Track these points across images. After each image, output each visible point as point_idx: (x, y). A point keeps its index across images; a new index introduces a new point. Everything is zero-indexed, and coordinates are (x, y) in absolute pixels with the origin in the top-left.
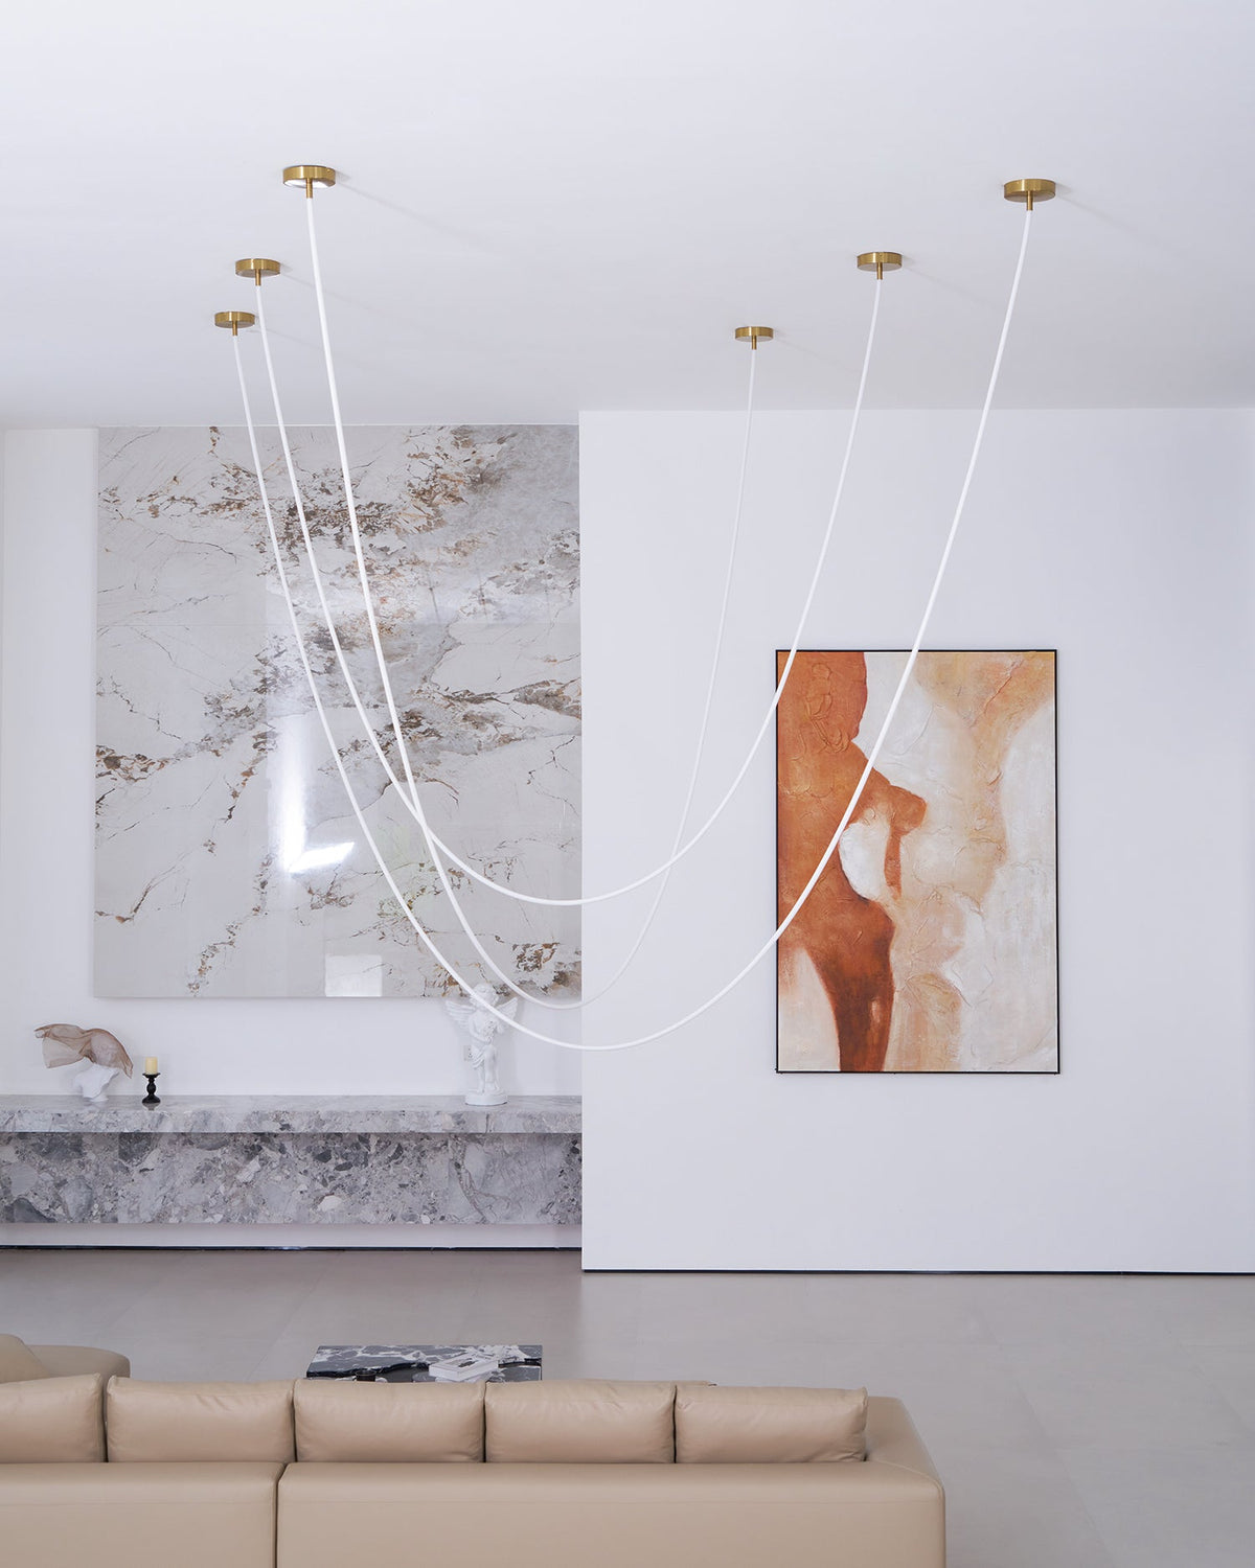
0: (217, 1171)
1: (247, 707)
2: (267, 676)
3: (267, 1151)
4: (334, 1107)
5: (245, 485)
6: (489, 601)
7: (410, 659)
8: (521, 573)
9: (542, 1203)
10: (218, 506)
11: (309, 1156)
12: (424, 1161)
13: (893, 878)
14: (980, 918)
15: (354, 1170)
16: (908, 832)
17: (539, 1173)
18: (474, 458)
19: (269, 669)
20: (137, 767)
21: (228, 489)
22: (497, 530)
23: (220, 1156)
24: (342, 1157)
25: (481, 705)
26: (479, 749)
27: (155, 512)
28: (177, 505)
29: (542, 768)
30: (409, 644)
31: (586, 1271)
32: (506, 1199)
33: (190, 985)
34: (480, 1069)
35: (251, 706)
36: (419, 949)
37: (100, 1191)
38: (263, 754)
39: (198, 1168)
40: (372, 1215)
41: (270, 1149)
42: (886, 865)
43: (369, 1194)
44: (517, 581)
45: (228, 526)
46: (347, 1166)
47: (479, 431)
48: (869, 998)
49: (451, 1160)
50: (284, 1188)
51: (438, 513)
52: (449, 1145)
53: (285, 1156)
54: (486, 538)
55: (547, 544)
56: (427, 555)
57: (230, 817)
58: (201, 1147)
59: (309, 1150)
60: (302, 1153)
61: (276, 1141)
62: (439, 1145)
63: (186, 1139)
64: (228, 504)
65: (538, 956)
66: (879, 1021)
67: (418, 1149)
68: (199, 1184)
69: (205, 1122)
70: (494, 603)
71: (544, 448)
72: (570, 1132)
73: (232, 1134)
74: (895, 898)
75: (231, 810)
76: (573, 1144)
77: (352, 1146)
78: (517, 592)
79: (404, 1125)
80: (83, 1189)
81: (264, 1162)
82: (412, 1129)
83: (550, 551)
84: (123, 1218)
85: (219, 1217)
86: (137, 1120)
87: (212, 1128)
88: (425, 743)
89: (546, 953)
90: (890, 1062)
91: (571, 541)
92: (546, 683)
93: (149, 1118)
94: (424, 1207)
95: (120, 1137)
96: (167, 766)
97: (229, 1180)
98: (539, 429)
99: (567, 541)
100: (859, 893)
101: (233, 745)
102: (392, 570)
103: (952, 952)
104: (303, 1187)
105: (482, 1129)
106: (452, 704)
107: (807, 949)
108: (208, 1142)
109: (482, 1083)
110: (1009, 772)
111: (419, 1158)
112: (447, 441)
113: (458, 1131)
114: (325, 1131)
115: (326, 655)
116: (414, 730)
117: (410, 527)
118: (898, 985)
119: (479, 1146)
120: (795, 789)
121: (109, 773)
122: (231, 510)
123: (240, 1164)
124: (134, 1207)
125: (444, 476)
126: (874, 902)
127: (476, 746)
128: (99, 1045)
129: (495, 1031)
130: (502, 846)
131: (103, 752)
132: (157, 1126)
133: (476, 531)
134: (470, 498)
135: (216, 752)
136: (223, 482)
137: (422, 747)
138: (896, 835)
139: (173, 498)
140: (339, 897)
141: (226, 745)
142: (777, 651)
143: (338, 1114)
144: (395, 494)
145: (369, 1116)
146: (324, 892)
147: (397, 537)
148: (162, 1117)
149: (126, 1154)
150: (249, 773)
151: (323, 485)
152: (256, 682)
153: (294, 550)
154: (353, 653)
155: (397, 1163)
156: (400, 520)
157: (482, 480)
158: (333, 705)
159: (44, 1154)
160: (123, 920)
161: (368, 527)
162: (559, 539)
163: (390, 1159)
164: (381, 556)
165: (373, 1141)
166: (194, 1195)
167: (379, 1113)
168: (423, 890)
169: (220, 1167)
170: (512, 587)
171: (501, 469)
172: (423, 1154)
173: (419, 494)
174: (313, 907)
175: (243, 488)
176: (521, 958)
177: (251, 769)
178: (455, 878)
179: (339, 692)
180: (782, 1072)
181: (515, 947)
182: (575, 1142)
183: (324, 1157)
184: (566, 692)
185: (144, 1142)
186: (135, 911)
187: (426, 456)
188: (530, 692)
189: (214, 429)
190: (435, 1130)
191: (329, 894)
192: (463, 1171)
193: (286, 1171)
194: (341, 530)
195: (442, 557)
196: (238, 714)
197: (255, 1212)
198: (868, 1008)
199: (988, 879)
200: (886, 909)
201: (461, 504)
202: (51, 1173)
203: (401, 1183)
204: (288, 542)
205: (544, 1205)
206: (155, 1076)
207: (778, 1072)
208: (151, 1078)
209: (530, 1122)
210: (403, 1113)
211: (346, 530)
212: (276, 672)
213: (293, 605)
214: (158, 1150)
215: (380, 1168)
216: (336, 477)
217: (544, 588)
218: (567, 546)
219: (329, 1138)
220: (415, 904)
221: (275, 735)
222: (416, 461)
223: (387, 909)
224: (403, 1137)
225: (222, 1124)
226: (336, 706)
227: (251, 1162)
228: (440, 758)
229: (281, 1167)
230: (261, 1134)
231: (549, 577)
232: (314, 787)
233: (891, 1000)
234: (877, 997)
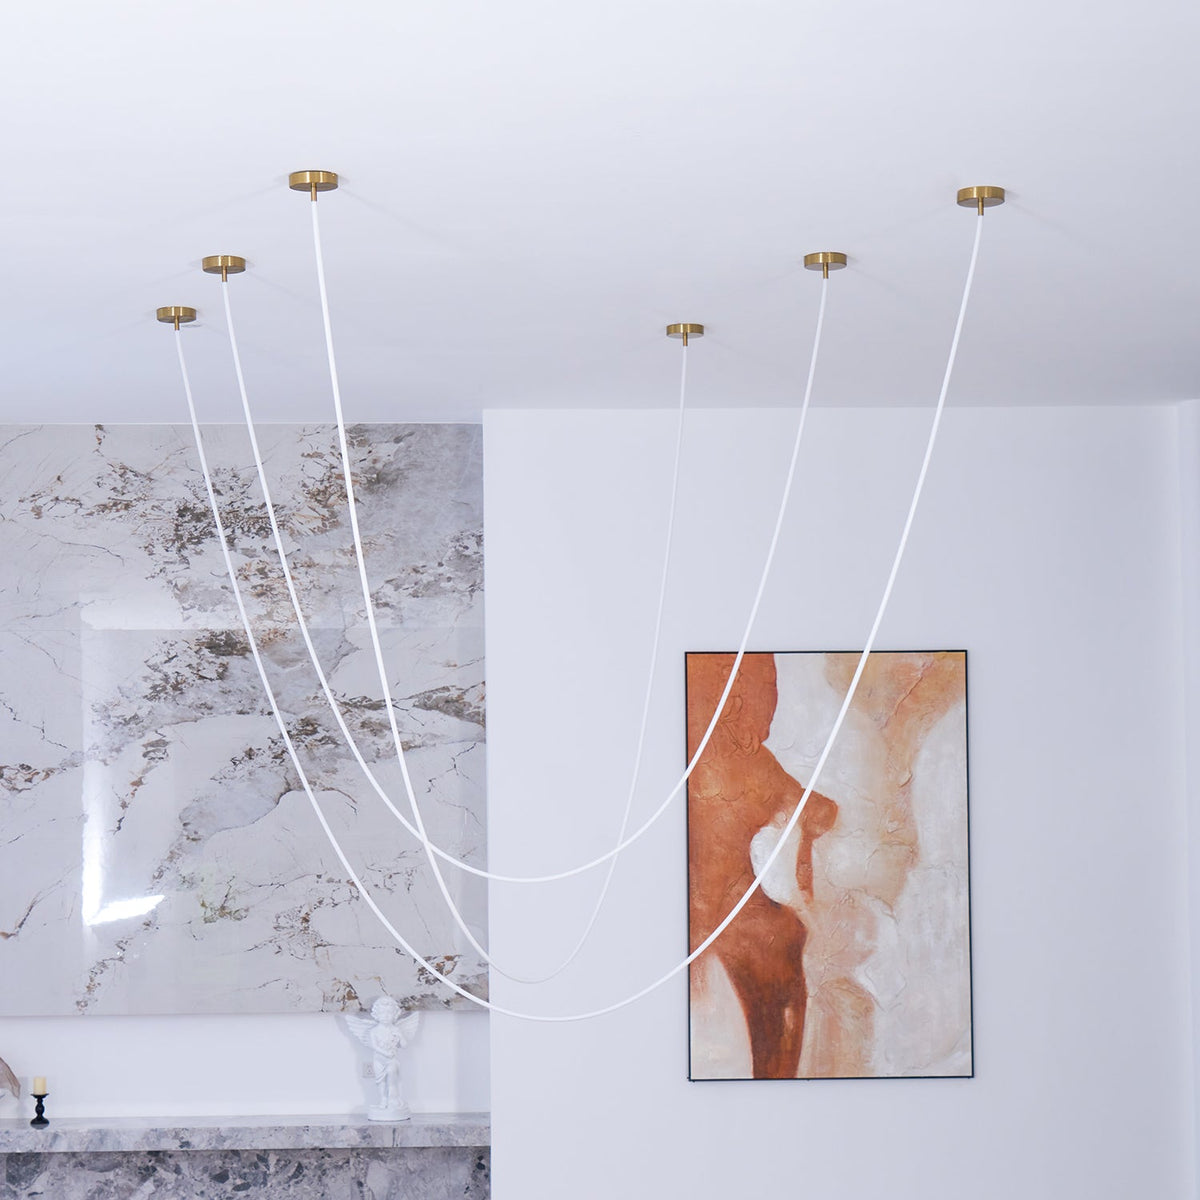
0: (110, 1194)
1: (136, 715)
2: (157, 683)
3: (161, 1172)
4: (235, 1125)
5: (132, 485)
6: (386, 605)
7: (306, 665)
8: (419, 576)
10: (104, 508)
11: (206, 1177)
12: (326, 1180)
13: (806, 883)
14: (892, 922)
15: (252, 1191)
16: (819, 836)
17: (444, 1190)
18: (371, 457)
19: (160, 675)
20: (22, 775)
21: (114, 489)
22: (395, 532)
23: (112, 1178)
24: (240, 1177)
25: (380, 711)
26: (378, 757)
27: (38, 513)
28: (62, 506)
29: (442, 776)
30: (305, 650)
33: (78, 1003)
34: (383, 1084)
35: (140, 713)
36: (317, 963)
38: (153, 763)
39: (89, 1191)
41: (165, 1170)
42: (798, 870)
44: (416, 584)
45: (114, 526)
46: (245, 1187)
47: (375, 430)
48: (782, 1005)
49: (353, 1178)
51: (333, 515)
52: (351, 1163)
53: (180, 1177)
54: (382, 540)
55: (446, 545)
56: (320, 557)
57: (119, 828)
58: (93, 1169)
59: (205, 1170)
60: (198, 1173)
61: (171, 1162)
62: (340, 1163)
63: (77, 1160)
64: (115, 505)
65: (440, 968)
66: (792, 1027)
67: (320, 1166)
69: (102, 1141)
70: (392, 607)
71: (442, 447)
72: (479, 1145)
73: (125, 1154)
74: (807, 902)
75: (120, 821)
76: (480, 1159)
77: (250, 1165)
78: (415, 595)
79: (308, 1141)
81: (159, 1183)
82: (314, 1144)
83: (449, 553)
87: (109, 1147)
88: (322, 751)
89: (449, 965)
90: (803, 1068)
91: (471, 543)
92: (446, 689)
93: (42, 1137)
95: (8, 1160)
96: (52, 776)
98: (437, 428)
99: (466, 543)
100: (771, 897)
101: (122, 754)
103: (864, 956)
105: (388, 1144)
106: (349, 711)
107: (719, 955)
108: (101, 1163)
109: (384, 1098)
110: (921, 773)
111: (320, 1177)
113: (364, 1145)
114: (226, 1148)
115: (218, 661)
116: (311, 738)
117: (304, 529)
119: (382, 1163)
120: (705, 793)
122: (118, 511)
123: (134, 1186)
125: (339, 476)
126: (786, 907)
127: (374, 754)
129: (399, 1045)
130: (402, 855)
132: (51, 1146)
133: (373, 533)
134: (366, 499)
135: (104, 761)
136: (109, 483)
137: (318, 755)
138: (808, 838)
139: (57, 499)
140: (234, 910)
141: (114, 754)
142: (686, 653)
143: (239, 1130)
144: (288, 495)
145: (272, 1132)
146: (218, 905)
147: (291, 539)
148: (56, 1136)
149: (14, 1177)
150: (138, 783)
151: (214, 485)
152: (146, 689)
153: (185, 553)
154: (246, 658)
155: (297, 1183)
156: (294, 521)
157: (378, 480)
158: (226, 713)
160: (7, 936)
161: (261, 528)
162: (458, 541)
163: (290, 1178)
164: (274, 559)
165: (272, 1159)
167: (281, 1128)
168: (320, 902)
169: (112, 1190)
170: (411, 591)
171: (398, 469)
172: (324, 1172)
173: (314, 495)
174: (206, 921)
175: (130, 488)
176: (422, 971)
177: (141, 778)
179: (232, 699)
180: (694, 1081)
181: (415, 959)
182: (481, 1158)
183: (222, 1178)
184: (467, 698)
185: (32, 1165)
186: (20, 926)
187: (320, 456)
188: (429, 698)
189: (99, 427)
190: (339, 1145)
191: (223, 908)
192: (365, 1189)
193: (182, 1193)
194: (233, 532)
195: (337, 560)
196: (127, 722)
198: (781, 1014)
199: (900, 884)
200: (798, 913)
204: (177, 544)
206: (44, 1096)
207: (690, 1080)
208: (40, 1098)
209: (437, 1135)
210: (307, 1129)
211: (238, 532)
212: (166, 678)
213: (184, 609)
214: (47, 1173)
215: (279, 1188)
216: (227, 477)
217: (444, 591)
218: (467, 548)
219: (226, 1157)
220: (312, 917)
221: (166, 744)
222: (310, 461)
223: (283, 922)
224: (303, 1153)
225: (119, 1142)
226: (230, 712)
227: (145, 1184)
228: (337, 766)
229: (177, 1188)
230: (154, 1154)
231: (449, 579)
232: (207, 797)
233: (804, 1004)
234: (790, 1003)
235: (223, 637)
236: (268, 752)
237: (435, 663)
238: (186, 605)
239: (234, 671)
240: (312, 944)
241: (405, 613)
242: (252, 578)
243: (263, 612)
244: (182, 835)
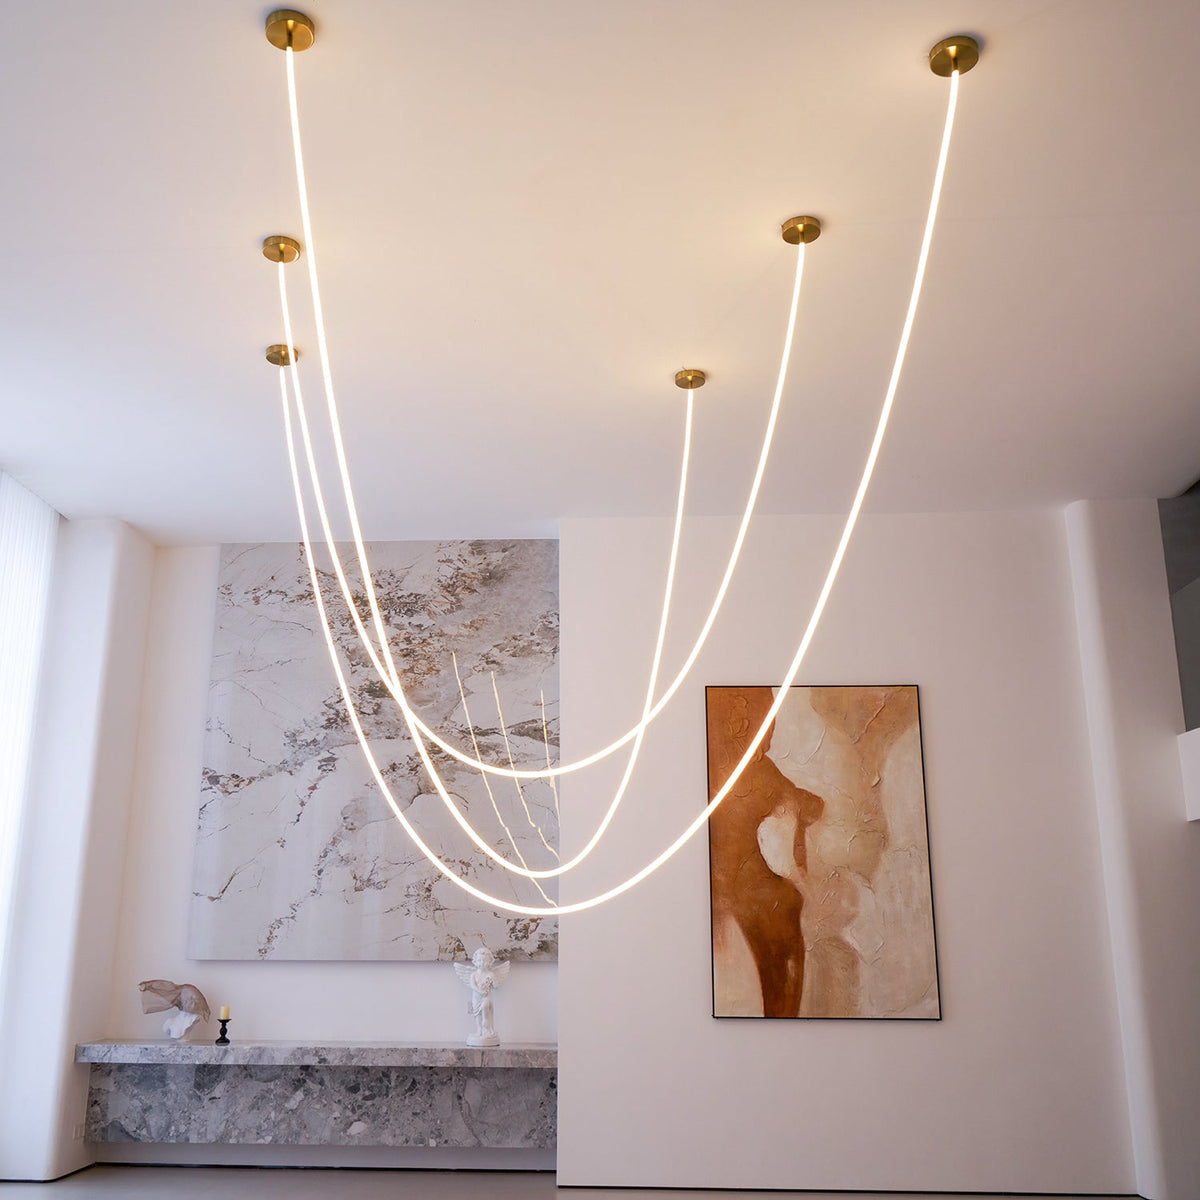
0: (270, 1100)
1: (315, 739)
2: (331, 717)
3: (309, 1084)
4: (361, 1046)
5: (322, 581)
6: (494, 662)
7: (436, 704)
8: (517, 642)
9: (526, 1129)
10: (302, 597)
11: (342, 1087)
12: (433, 1093)
13: (801, 859)
14: (871, 892)
15: (377, 1100)
16: (810, 824)
17: (524, 1105)
18: (486, 562)
19: (333, 711)
20: (234, 781)
21: (309, 585)
22: (501, 612)
23: (272, 1087)
24: (369, 1089)
25: (487, 737)
27: (257, 600)
28: (273, 596)
29: (531, 784)
30: (435, 693)
31: (560, 1187)
32: (497, 1125)
33: (260, 951)
34: (479, 1017)
35: (318, 738)
36: (435, 923)
37: (177, 1115)
38: (325, 773)
39: (255, 1097)
40: (390, 1138)
41: (313, 1082)
42: (795, 850)
43: (388, 1120)
44: (515, 647)
45: (308, 610)
46: (372, 1097)
47: (489, 544)
48: (785, 957)
49: (454, 1093)
50: (322, 1115)
51: (458, 600)
52: (453, 1078)
53: (323, 1088)
54: (493, 618)
55: (537, 621)
56: (449, 630)
57: (297, 821)
58: (259, 1080)
59: (342, 1083)
60: (337, 1085)
61: (317, 1075)
62: (445, 1080)
63: (246, 1071)
64: (309, 595)
65: (526, 928)
66: (794, 976)
67: (429, 1082)
68: (255, 1111)
69: (260, 1056)
70: (498, 663)
71: (535, 555)
72: (549, 1067)
73: (281, 1068)
74: (803, 876)
75: (299, 815)
76: (548, 1079)
77: (377, 1080)
78: (514, 655)
79: (417, 1060)
80: (164, 1114)
82: (423, 1063)
83: (538, 627)
84: (194, 1139)
85: (269, 1139)
86: (208, 1054)
87: (265, 1062)
88: (444, 766)
89: (533, 926)
90: (804, 1010)
91: (553, 619)
92: (535, 721)
93: (216, 1052)
94: (432, 1132)
95: (196, 1071)
96: (253, 783)
97: (278, 1108)
98: (532, 542)
99: (551, 619)
100: (775, 872)
101: (303, 767)
102: (424, 640)
103: (850, 919)
104: (337, 1114)
105: (478, 1064)
106: (465, 737)
107: (735, 916)
108: (264, 1076)
109: (479, 1028)
110: (888, 775)
111: (429, 1091)
112: (466, 551)
113: (459, 1065)
114: (354, 1065)
115: (374, 701)
116: (437, 756)
117: (438, 610)
118: (808, 947)
119: (476, 1081)
121: (211, 788)
123: (288, 1094)
124: (203, 1130)
125: (463, 575)
126: (786, 879)
128: (186, 996)
129: (491, 986)
130: (500, 843)
131: (207, 773)
132: (221, 1059)
133: (485, 613)
134: (482, 590)
135: (291, 773)
136: (307, 580)
137: (442, 769)
138: (802, 826)
139: (270, 591)
140: (377, 882)
141: (298, 767)
142: (706, 687)
143: (364, 1050)
144: (428, 588)
145: (389, 1052)
146: (365, 878)
147: (428, 617)
148: (227, 1053)
149: (200, 1085)
150: (313, 788)
151: (377, 581)
152: (323, 721)
155: (411, 1095)
156: (431, 605)
157: (490, 577)
158: (378, 738)
159: (136, 1085)
160: (213, 899)
161: (408, 610)
162: (544, 618)
163: (406, 1091)
164: (417, 631)
165: (393, 1076)
166: (250, 1119)
167: (397, 1050)
168: (440, 878)
169: (272, 1097)
170: (511, 652)
171: (505, 570)
172: (432, 1087)
173: (445, 588)
174: (356, 889)
176: (513, 930)
177: (315, 784)
178: (464, 867)
179: (383, 728)
180: (717, 1018)
181: (508, 921)
182: (552, 1079)
183: (354, 1089)
184: (549, 727)
185: (215, 1075)
186: (223, 892)
187: (451, 561)
188: (522, 728)
189: (302, 543)
190: (440, 1065)
191: (369, 880)
192: (463, 1102)
193: (324, 1101)
194: (390, 612)
195: (461, 631)
196: (308, 745)
197: (298, 1134)
198: (785, 965)
199: (875, 862)
200: (797, 885)
201: (476, 593)
202: (141, 1101)
203: (415, 1111)
205: (528, 1132)
206: (228, 1021)
207: (714, 1018)
209: (516, 1058)
210: (416, 1050)
211: (393, 612)
212: (337, 713)
213: (353, 665)
214: (225, 1082)
215: (398, 1099)
216: (387, 576)
217: (535, 653)
218: (551, 623)
219: (359, 1072)
220: (433, 888)
221: (335, 760)
222: (444, 564)
223: (412, 891)
224: (417, 1071)
225: (273, 1058)
226: (380, 738)
227: (297, 1093)
228: (455, 776)
229: (320, 1097)
230: (305, 1068)
231: (538, 644)
232: (361, 798)
233: (803, 958)
234: (792, 956)
235: (378, 685)
236: (407, 766)
237: (527, 702)
238: (354, 663)
239: (386, 709)
240: (433, 908)
241: (506, 668)
242: (400, 644)
243: (407, 667)
244: (343, 826)
